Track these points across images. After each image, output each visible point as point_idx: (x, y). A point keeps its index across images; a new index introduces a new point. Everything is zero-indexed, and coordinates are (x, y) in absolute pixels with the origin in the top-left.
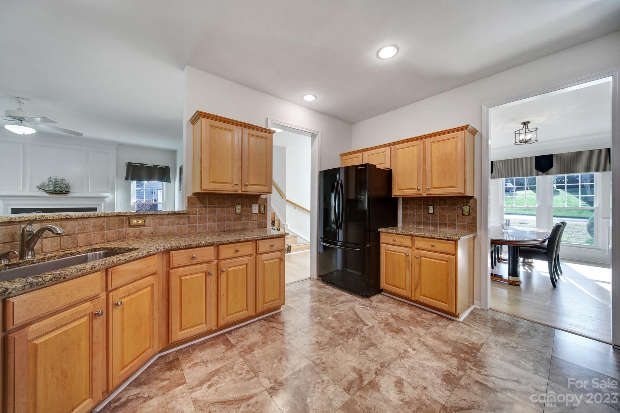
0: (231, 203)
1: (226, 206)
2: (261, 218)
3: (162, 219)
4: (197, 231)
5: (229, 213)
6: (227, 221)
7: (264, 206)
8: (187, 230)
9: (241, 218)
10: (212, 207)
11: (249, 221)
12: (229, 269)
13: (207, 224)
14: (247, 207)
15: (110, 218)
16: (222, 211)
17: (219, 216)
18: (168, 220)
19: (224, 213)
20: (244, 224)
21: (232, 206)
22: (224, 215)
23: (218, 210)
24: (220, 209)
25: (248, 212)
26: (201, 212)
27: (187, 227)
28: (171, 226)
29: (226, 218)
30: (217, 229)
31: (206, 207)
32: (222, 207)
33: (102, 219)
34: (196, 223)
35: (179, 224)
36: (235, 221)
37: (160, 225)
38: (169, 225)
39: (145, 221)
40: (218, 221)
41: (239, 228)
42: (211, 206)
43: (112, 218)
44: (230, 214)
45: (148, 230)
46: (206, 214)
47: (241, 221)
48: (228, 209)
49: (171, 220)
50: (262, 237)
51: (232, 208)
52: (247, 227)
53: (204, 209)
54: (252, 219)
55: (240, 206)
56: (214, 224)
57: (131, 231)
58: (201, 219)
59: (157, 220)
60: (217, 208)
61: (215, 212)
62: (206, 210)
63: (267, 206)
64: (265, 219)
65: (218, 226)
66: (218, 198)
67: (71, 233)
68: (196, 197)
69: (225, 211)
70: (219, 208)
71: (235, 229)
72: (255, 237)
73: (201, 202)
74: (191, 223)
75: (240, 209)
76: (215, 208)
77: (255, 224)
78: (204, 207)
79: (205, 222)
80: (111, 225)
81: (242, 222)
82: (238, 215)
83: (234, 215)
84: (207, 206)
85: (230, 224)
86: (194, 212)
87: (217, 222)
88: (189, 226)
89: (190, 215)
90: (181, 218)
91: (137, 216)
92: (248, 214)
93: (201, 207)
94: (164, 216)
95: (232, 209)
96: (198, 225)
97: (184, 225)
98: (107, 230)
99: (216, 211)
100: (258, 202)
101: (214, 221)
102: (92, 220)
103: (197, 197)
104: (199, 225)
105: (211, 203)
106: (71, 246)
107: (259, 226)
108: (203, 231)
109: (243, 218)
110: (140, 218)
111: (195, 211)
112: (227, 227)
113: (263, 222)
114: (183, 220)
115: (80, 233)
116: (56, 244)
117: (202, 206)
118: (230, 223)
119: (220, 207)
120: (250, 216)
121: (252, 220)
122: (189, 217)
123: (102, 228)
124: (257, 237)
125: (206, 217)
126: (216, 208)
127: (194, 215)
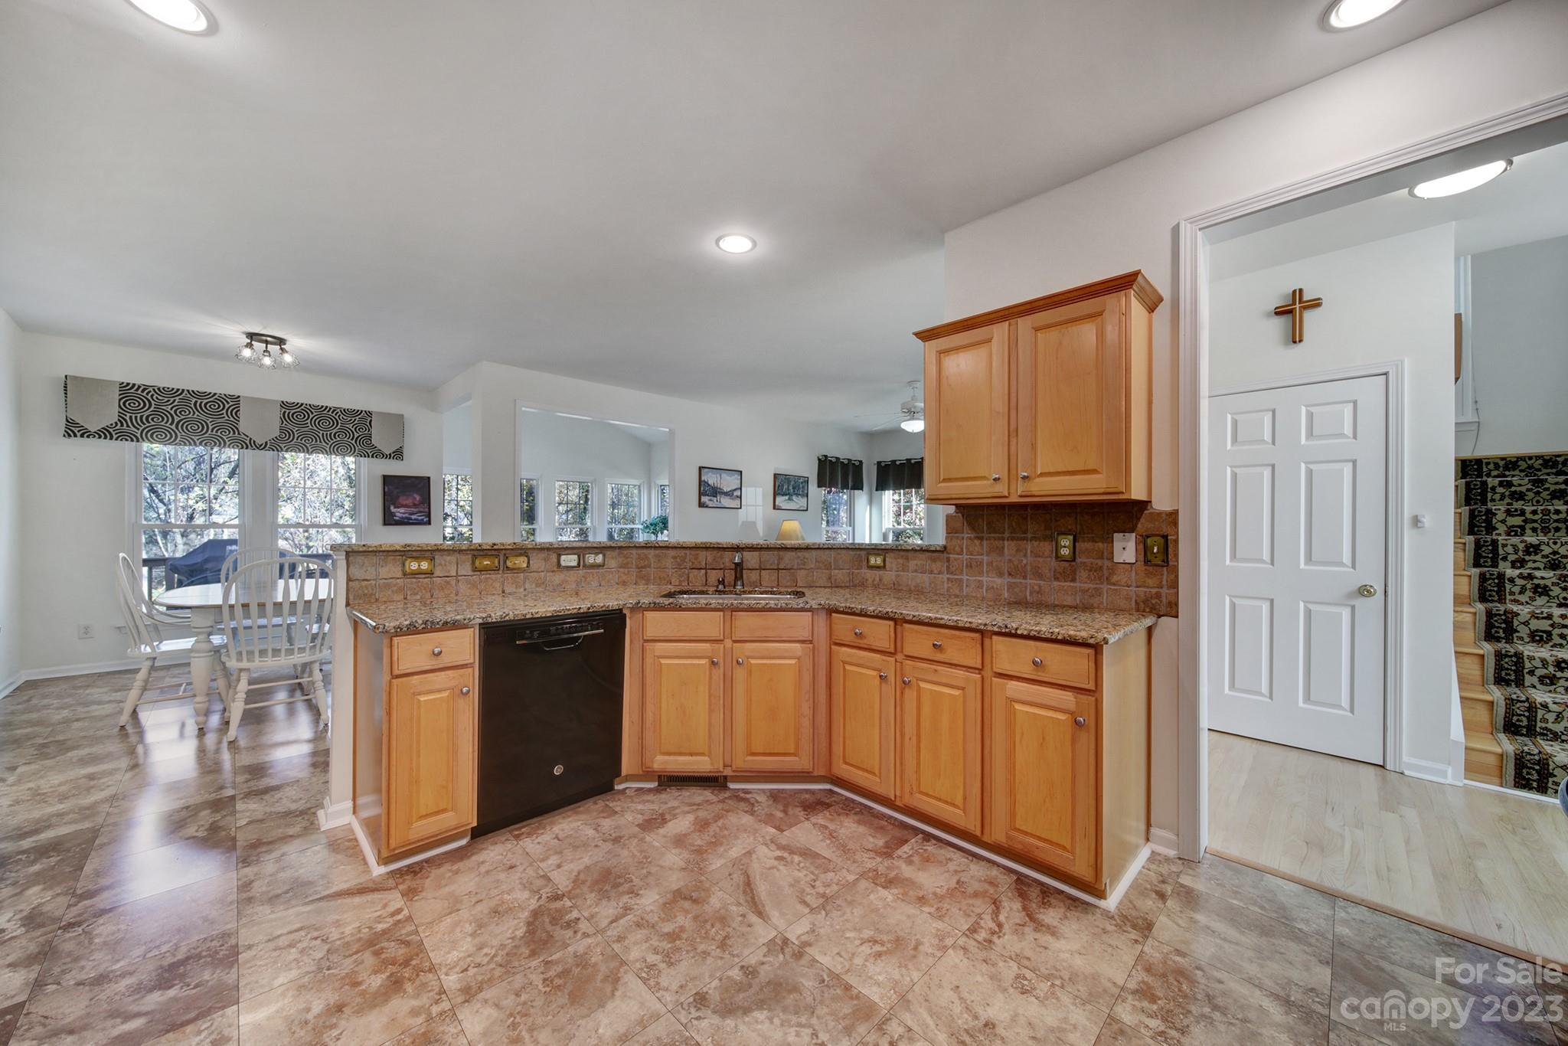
0: (1042, 528)
1: (1029, 535)
2: (1150, 582)
3: (907, 559)
4: (965, 593)
5: (1037, 556)
6: (1032, 576)
7: (1161, 540)
8: (946, 585)
9: (1074, 572)
10: (995, 539)
11: (1105, 587)
12: (922, 685)
13: (984, 579)
14: (1094, 541)
15: (839, 551)
16: (1018, 550)
17: (1010, 561)
18: (915, 562)
19: (1025, 556)
20: (1084, 591)
21: (1045, 538)
22: (1025, 562)
23: (1009, 547)
24: (1013, 543)
25: (1102, 558)
26: (971, 549)
27: (946, 580)
28: (920, 575)
29: (1029, 568)
30: (1006, 595)
31: (981, 539)
32: (1018, 539)
33: (827, 552)
34: (961, 573)
35: (931, 572)
36: (1057, 579)
37: (903, 570)
38: (916, 571)
39: (884, 561)
40: (1010, 574)
41: (1069, 600)
42: (992, 535)
43: (844, 551)
44: (1041, 560)
45: (889, 576)
46: (983, 554)
47: (1073, 580)
48: (1036, 544)
49: (919, 563)
50: (1000, 627)
51: (1047, 544)
52: (1095, 601)
53: (977, 542)
54: (1115, 578)
55: (1071, 537)
56: (999, 581)
57: (870, 575)
58: (971, 567)
59: (900, 561)
60: (1006, 542)
61: (1000, 551)
62: (981, 545)
63: (1176, 541)
64: (1169, 587)
65: (1011, 586)
66: (1009, 516)
67: (789, 567)
68: (960, 515)
69: (1026, 550)
70: (1010, 542)
71: (1056, 603)
72: (980, 621)
73: (973, 527)
74: (952, 573)
75: (1072, 546)
76: (1001, 542)
77: (1128, 598)
78: (978, 538)
79: (981, 573)
80: (840, 561)
81: (1077, 584)
82: (1066, 564)
83: (1054, 563)
84: (985, 535)
85: (1040, 587)
86: (957, 549)
87: (1006, 576)
88: (948, 579)
89: (951, 556)
90: (934, 560)
91: (876, 552)
92: (1100, 562)
93: (970, 538)
94: (910, 554)
95: (1046, 547)
96: (965, 577)
97: (941, 576)
98: (835, 569)
99: (1003, 548)
100: (1139, 526)
101: (1001, 574)
102: (814, 553)
103: (963, 516)
104: (967, 580)
105: (992, 529)
106: (789, 584)
107: (1142, 605)
108: (974, 595)
109: (1083, 574)
110: (879, 555)
111: (960, 546)
112: (1031, 593)
113: (1158, 596)
114: (939, 564)
115: (800, 569)
116: (773, 578)
117: (972, 536)
118: (1042, 583)
119: (1013, 539)
120: (1108, 568)
121: (1114, 584)
122: (948, 560)
123: (828, 567)
124: (985, 625)
125: (982, 563)
126: (1004, 540)
127: (957, 556)
